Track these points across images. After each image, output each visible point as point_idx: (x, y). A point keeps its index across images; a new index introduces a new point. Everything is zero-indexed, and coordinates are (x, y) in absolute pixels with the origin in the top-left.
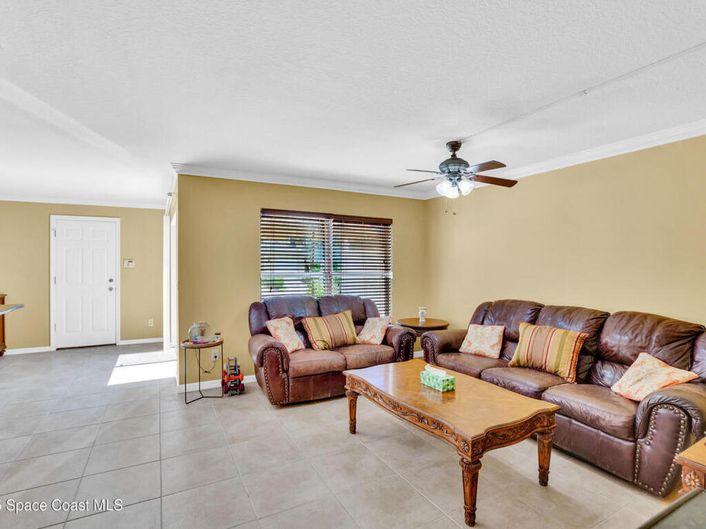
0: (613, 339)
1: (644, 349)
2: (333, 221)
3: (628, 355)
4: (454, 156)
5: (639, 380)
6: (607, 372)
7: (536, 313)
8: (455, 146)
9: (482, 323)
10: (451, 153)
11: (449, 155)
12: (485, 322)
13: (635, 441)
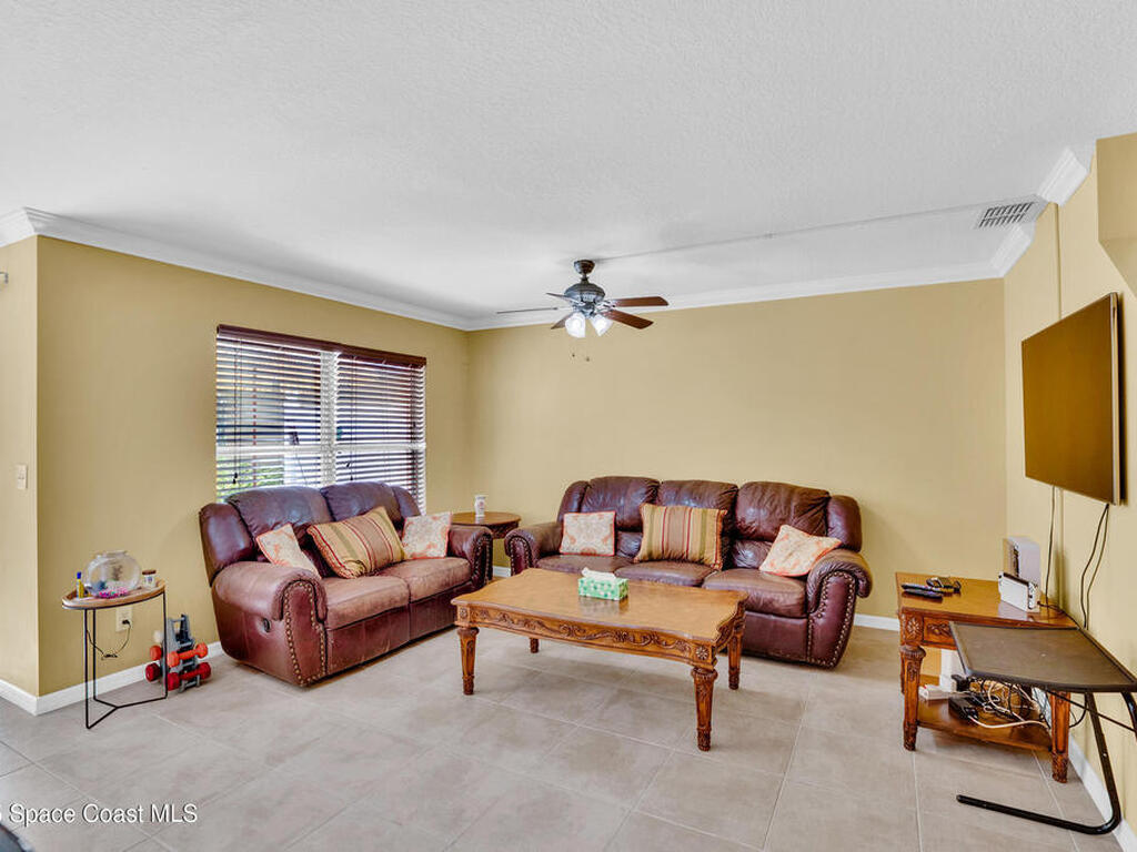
0: (749, 514)
1: (783, 521)
2: (340, 357)
3: (769, 530)
4: (585, 279)
5: (791, 554)
6: (747, 554)
7: (654, 492)
8: (587, 266)
9: (579, 510)
10: (581, 276)
11: (577, 278)
12: (584, 508)
13: (808, 617)
